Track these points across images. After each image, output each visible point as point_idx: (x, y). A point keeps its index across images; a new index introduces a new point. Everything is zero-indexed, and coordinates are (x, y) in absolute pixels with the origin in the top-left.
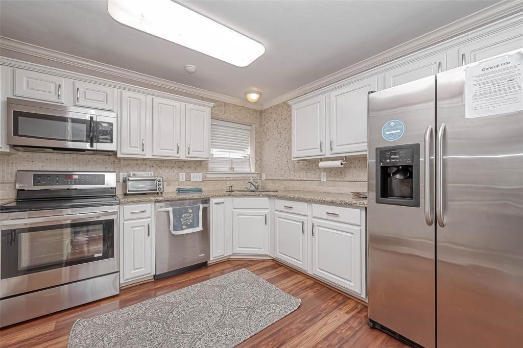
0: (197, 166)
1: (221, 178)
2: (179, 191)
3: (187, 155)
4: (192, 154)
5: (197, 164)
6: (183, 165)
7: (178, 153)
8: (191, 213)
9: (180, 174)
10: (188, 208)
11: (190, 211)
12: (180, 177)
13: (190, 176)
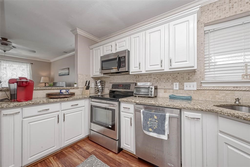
0: (191, 76)
1: (223, 87)
2: (172, 98)
3: (170, 67)
4: (174, 65)
5: (191, 74)
6: (177, 76)
7: (161, 66)
8: (156, 119)
9: (175, 84)
10: (154, 114)
11: (156, 117)
12: (174, 86)
13: (183, 85)
